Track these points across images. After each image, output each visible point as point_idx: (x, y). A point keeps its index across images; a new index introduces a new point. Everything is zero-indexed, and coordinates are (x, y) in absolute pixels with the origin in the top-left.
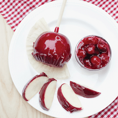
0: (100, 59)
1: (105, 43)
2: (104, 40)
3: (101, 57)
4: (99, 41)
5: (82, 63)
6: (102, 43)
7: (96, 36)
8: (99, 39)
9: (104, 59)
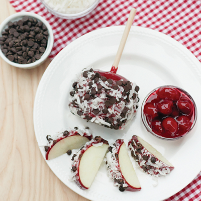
0: (178, 123)
1: (189, 101)
2: (189, 96)
3: (180, 121)
4: (181, 96)
5: (149, 125)
6: (184, 100)
7: (177, 88)
8: (182, 93)
9: (183, 124)
